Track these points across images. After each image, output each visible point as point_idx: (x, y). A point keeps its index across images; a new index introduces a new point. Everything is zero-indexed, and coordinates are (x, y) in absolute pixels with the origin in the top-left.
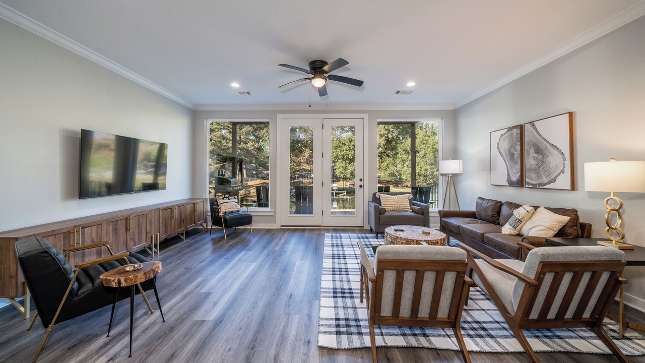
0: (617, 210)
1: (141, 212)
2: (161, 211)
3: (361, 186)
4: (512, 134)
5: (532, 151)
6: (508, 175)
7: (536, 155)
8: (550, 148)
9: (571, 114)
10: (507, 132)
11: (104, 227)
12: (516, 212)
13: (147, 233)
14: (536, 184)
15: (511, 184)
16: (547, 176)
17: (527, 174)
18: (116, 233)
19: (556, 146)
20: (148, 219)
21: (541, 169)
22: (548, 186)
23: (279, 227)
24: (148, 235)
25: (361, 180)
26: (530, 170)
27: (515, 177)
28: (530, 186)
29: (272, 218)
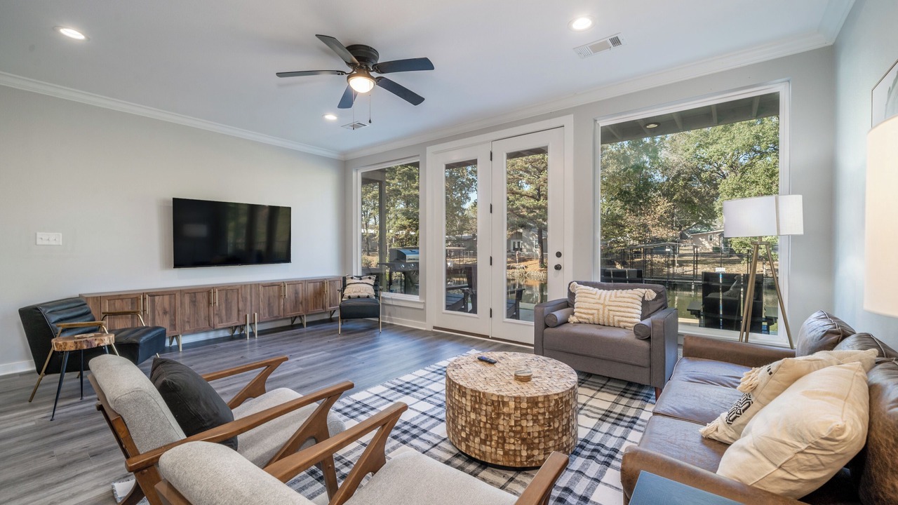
1: (229, 286)
2: (260, 287)
3: (558, 267)
11: (178, 297)
13: (239, 311)
18: (195, 305)
20: (240, 295)
23: (430, 329)
24: (241, 313)
25: (559, 255)
29: (420, 312)
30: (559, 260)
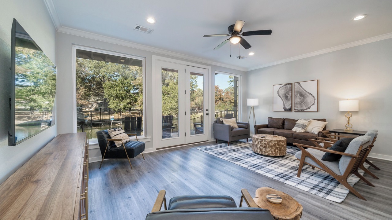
3: (207, 114)
4: (287, 87)
5: (298, 95)
6: (284, 106)
7: (300, 97)
8: (308, 94)
9: (318, 81)
10: (283, 86)
14: (300, 110)
15: (286, 110)
16: (306, 106)
17: (295, 105)
19: (311, 94)
21: (303, 103)
22: (306, 110)
23: (155, 150)
25: (207, 110)
26: (297, 103)
27: (288, 107)
28: (297, 111)
29: (150, 143)
30: (207, 112)
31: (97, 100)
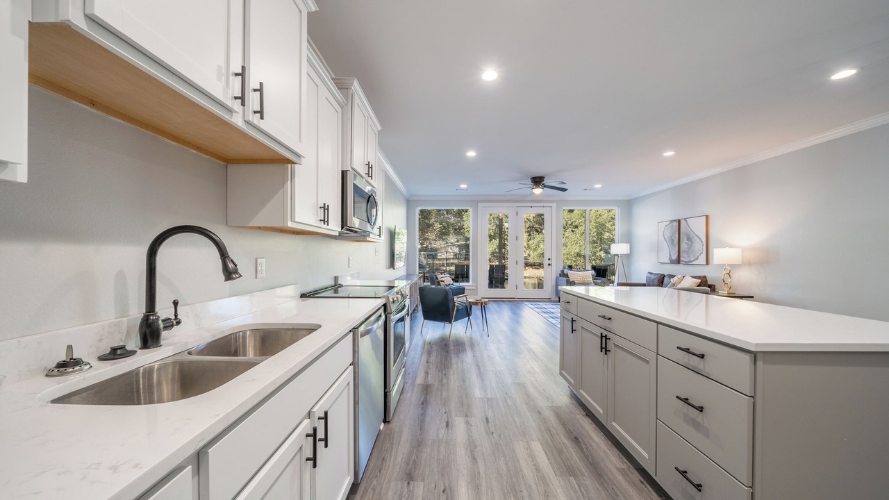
0: (728, 274)
3: (549, 265)
4: (673, 226)
5: (685, 239)
6: (670, 255)
7: (687, 242)
8: (695, 237)
9: (707, 217)
10: (669, 224)
12: (672, 280)
14: (687, 262)
15: (672, 262)
16: (693, 256)
17: (682, 254)
19: (699, 237)
21: (691, 250)
22: (693, 263)
25: (549, 259)
26: (684, 251)
27: (674, 257)
28: (684, 263)
29: (475, 291)
30: (550, 262)
31: (458, 241)
